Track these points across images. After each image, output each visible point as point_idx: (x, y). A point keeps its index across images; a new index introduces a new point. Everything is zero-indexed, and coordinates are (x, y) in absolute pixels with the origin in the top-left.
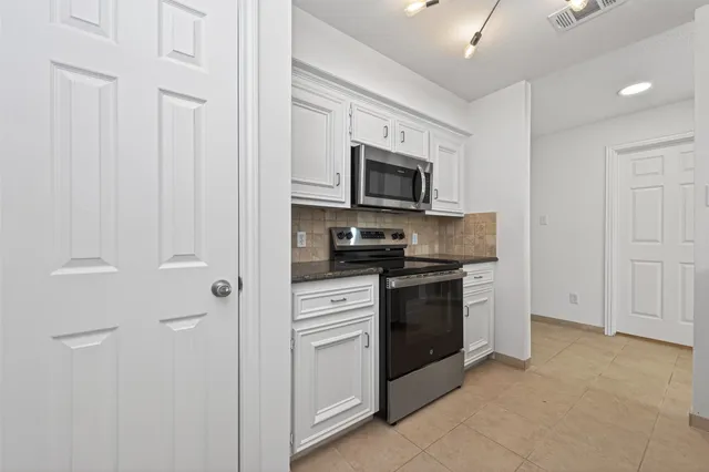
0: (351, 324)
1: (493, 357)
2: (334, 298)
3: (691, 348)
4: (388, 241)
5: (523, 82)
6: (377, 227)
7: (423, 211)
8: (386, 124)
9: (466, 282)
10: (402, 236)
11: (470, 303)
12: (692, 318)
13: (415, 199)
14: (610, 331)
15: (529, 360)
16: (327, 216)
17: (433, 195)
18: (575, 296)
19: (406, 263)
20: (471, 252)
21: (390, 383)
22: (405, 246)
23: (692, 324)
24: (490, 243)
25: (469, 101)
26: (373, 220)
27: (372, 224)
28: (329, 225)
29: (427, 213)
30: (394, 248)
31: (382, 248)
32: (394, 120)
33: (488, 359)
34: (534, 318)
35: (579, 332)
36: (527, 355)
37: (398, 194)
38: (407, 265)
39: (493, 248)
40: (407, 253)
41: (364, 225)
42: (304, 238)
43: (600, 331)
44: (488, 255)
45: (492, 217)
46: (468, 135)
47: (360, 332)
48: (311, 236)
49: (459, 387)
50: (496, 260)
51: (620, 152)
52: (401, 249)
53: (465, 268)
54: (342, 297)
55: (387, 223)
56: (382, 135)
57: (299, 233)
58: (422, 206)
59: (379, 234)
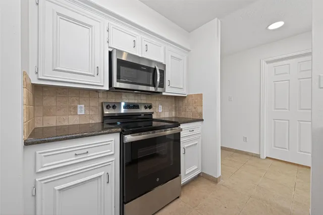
0: (95, 169)
1: (201, 175)
2: (77, 153)
3: (310, 168)
4: (142, 110)
5: (216, 19)
6: (136, 102)
7: (162, 92)
8: (135, 39)
9: (182, 134)
10: (150, 107)
11: (186, 146)
12: (310, 152)
13: (154, 85)
14: (263, 156)
15: (220, 177)
16: (101, 95)
17: (167, 83)
18: (246, 138)
19: (153, 122)
20: (190, 116)
21: (126, 206)
22: (153, 113)
23: (310, 155)
24: (199, 111)
25: (189, 32)
26: (133, 97)
27: (133, 100)
28: (102, 101)
29: (164, 94)
30: (146, 114)
31: (139, 114)
32: (140, 37)
33: (199, 175)
34: (222, 148)
35: (248, 157)
36: (219, 174)
37: (146, 83)
38: (155, 124)
39: (201, 114)
40: (154, 117)
41: (127, 101)
42: (83, 109)
43: (258, 156)
44: (198, 118)
45: (200, 96)
46: (189, 51)
47: (103, 173)
48: (88, 107)
49: (178, 197)
50: (202, 120)
51: (268, 62)
52: (151, 114)
53: (182, 126)
54: (85, 151)
55: (143, 100)
56: (132, 45)
57: (79, 106)
58: (159, 90)
59: (136, 106)
